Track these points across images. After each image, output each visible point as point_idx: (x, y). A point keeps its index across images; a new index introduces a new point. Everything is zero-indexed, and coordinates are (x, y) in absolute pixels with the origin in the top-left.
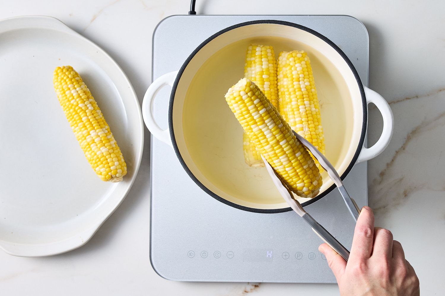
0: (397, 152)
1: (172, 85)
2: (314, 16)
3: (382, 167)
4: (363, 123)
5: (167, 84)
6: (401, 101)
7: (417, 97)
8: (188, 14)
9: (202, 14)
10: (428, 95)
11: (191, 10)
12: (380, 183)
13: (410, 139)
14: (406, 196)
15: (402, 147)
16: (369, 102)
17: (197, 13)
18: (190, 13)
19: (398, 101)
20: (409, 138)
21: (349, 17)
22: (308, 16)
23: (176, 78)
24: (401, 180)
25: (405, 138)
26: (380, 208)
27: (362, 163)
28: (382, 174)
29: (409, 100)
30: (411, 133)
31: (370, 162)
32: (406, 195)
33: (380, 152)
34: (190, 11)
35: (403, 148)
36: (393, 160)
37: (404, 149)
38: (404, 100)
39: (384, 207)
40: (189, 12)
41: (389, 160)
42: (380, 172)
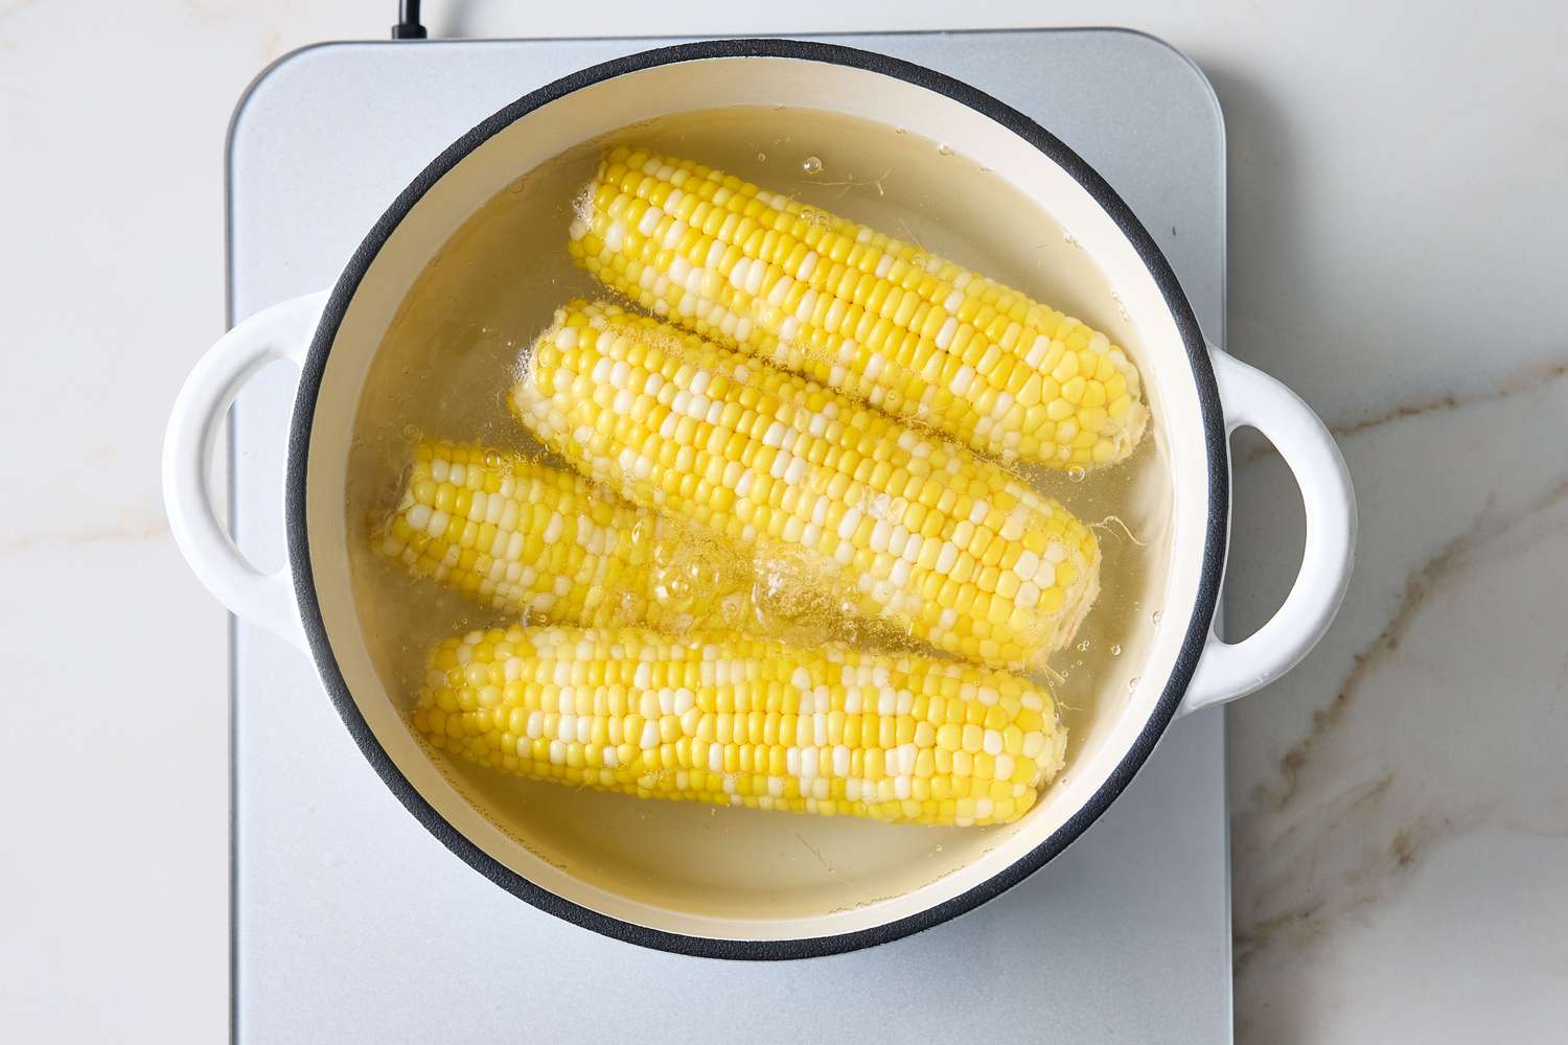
0: (1360, 660)
1: (299, 356)
2: (968, 37)
3: (1292, 731)
4: (1210, 522)
5: (278, 356)
6: (1378, 422)
7: (1451, 402)
8: (388, 37)
9: (455, 33)
10: (1503, 394)
11: (404, 19)
12: (1285, 801)
13: (1421, 596)
14: (1404, 860)
15: (1384, 636)
16: (1236, 422)
17: (430, 34)
18: (396, 34)
19: (1363, 425)
20: (1414, 596)
21: (1130, 35)
22: (944, 38)
23: (320, 327)
24: (1382, 787)
25: (1398, 596)
26: (1286, 918)
27: (1205, 711)
28: (1293, 762)
29: (1413, 419)
30: (1426, 571)
31: (1236, 711)
32: (1404, 856)
33: (1293, 659)
34: (397, 23)
35: (1390, 640)
36: (1341, 697)
37: (1393, 644)
38: (1389, 418)
39: (1307, 915)
40: (393, 29)
41: (1324, 701)
42: (1282, 753)
